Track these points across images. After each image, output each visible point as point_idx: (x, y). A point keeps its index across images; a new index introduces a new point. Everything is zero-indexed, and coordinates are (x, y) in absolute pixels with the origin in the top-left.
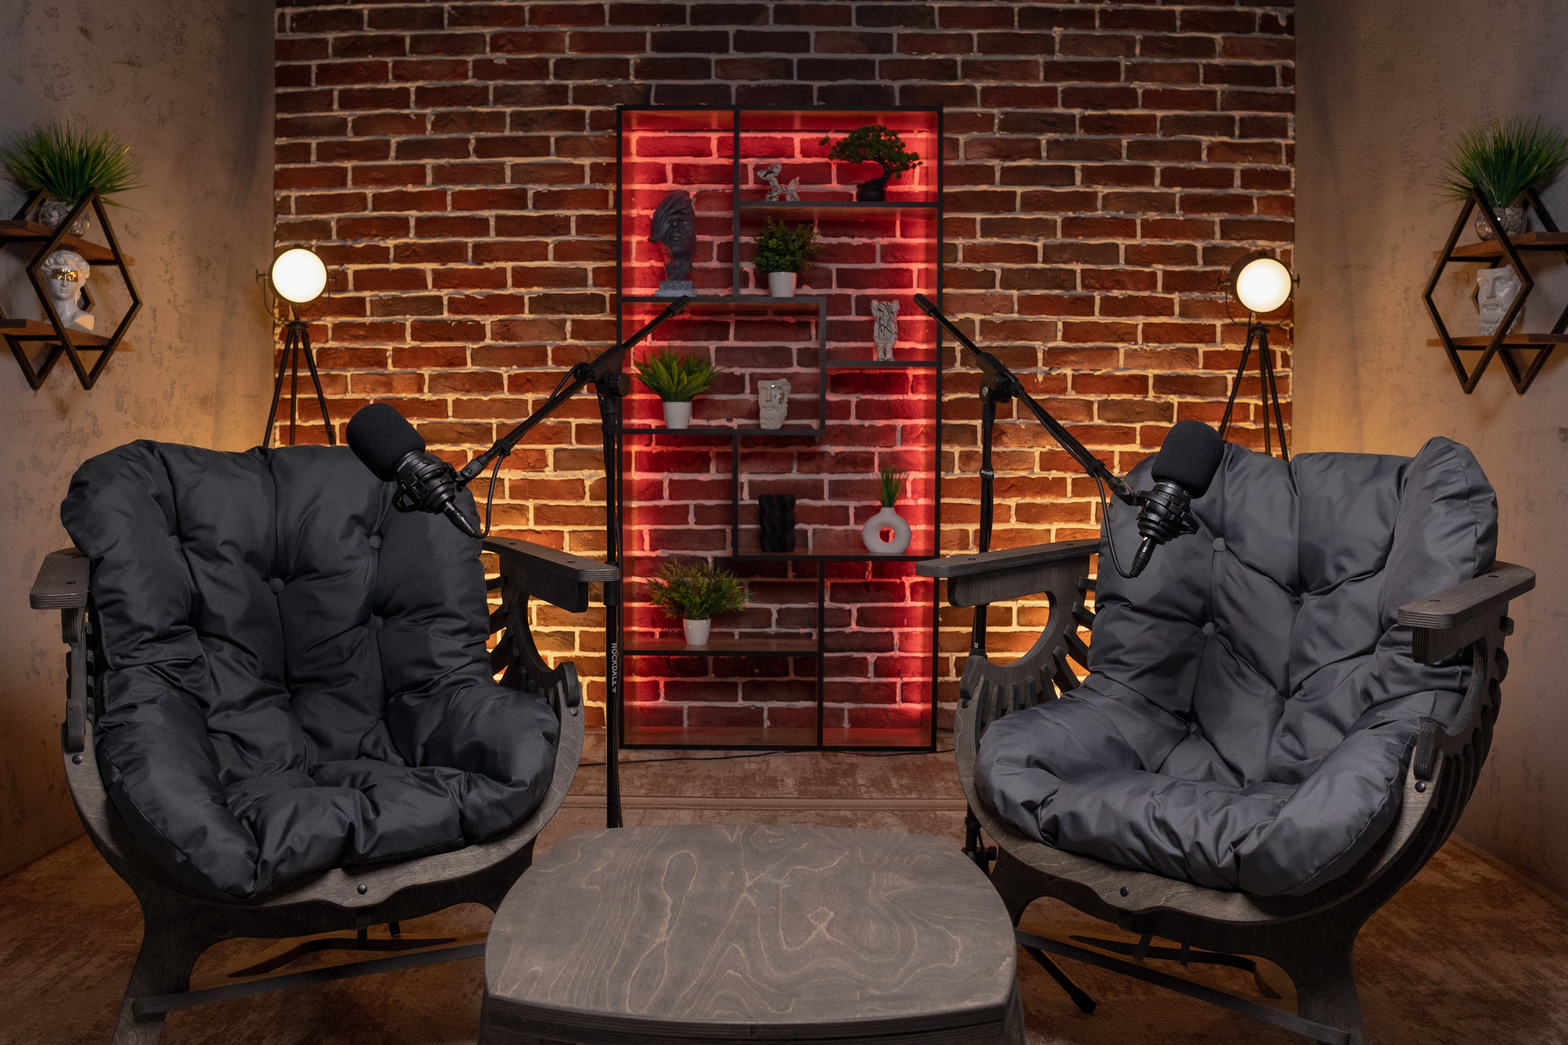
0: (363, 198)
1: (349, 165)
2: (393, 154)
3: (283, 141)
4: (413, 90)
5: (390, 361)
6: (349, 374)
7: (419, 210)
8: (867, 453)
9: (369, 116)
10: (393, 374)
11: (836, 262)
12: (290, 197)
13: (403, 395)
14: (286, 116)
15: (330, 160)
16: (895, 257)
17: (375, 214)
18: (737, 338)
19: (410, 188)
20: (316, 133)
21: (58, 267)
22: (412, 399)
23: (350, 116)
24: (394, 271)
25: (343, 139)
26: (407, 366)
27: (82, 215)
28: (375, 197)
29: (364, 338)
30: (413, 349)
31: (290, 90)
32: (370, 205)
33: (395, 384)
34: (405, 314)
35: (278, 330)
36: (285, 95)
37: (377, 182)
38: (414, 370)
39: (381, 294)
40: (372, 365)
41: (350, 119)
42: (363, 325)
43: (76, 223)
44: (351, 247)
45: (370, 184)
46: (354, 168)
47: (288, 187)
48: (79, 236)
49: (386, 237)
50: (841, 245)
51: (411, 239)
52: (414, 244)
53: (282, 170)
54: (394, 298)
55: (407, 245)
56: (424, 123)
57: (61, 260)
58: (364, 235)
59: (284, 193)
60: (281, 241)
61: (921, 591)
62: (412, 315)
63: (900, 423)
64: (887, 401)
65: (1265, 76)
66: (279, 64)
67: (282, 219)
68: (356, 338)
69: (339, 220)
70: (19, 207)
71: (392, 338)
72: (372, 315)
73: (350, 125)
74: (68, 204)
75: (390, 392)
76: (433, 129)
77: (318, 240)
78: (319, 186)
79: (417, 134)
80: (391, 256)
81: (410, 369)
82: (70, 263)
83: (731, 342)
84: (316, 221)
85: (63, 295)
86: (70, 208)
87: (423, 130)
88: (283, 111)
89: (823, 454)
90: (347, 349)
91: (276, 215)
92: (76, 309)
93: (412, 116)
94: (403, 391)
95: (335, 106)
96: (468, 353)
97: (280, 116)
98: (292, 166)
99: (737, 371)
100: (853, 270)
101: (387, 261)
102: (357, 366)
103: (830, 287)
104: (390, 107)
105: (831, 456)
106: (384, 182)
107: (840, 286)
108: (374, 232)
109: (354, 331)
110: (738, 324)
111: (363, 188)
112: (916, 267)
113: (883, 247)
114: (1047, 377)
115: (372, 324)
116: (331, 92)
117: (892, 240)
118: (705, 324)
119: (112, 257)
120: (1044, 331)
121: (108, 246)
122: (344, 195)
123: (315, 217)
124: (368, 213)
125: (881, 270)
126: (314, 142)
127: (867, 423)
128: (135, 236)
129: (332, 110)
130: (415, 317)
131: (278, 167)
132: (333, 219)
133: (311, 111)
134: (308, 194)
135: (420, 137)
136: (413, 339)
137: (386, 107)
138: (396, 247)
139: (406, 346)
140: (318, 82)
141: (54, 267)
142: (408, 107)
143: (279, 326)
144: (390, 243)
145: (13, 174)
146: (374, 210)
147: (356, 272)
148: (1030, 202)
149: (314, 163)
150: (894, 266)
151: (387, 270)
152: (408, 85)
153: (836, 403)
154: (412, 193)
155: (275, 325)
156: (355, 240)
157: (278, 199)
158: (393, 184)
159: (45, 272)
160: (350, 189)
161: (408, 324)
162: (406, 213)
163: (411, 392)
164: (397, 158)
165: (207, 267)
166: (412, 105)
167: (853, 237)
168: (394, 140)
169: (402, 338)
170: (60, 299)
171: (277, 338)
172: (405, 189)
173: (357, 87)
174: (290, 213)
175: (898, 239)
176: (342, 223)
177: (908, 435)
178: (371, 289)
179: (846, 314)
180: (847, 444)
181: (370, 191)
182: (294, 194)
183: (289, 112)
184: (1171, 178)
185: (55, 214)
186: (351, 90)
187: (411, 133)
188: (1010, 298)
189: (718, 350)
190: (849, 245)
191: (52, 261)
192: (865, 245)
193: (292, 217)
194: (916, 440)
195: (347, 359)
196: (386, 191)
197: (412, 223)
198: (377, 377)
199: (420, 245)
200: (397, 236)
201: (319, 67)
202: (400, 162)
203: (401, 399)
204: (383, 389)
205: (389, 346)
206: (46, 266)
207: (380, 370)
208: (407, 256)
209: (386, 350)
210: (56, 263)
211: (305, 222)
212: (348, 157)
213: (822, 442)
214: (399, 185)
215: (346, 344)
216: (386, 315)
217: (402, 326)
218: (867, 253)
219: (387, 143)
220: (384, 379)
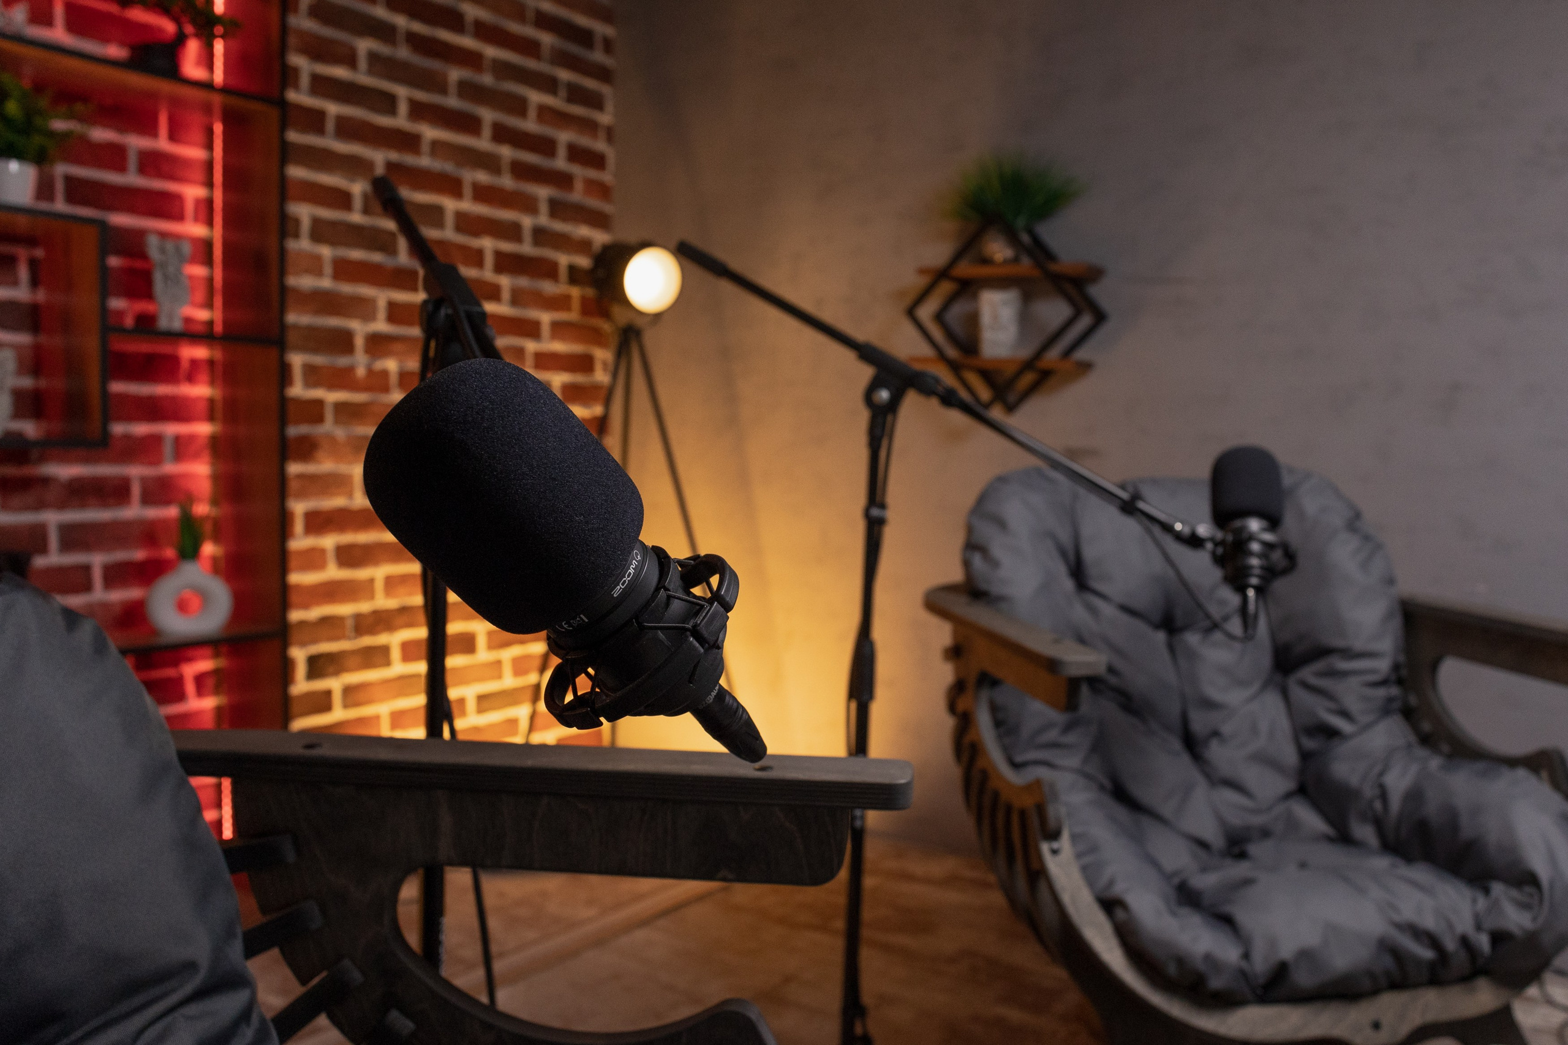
8: (121, 476)
16: (157, 171)
61: (210, 682)
63: (171, 429)
65: (585, 38)
89: (46, 481)
105: (59, 483)
112: (192, 193)
113: (140, 152)
114: (370, 372)
117: (154, 144)
120: (362, 308)
125: (136, 187)
148: (347, 129)
150: (156, 184)
175: (162, 143)
177: (183, 448)
184: (501, 134)
188: (318, 258)
192: (113, 143)
194: (196, 456)
213: (43, 459)
218: (114, 157)
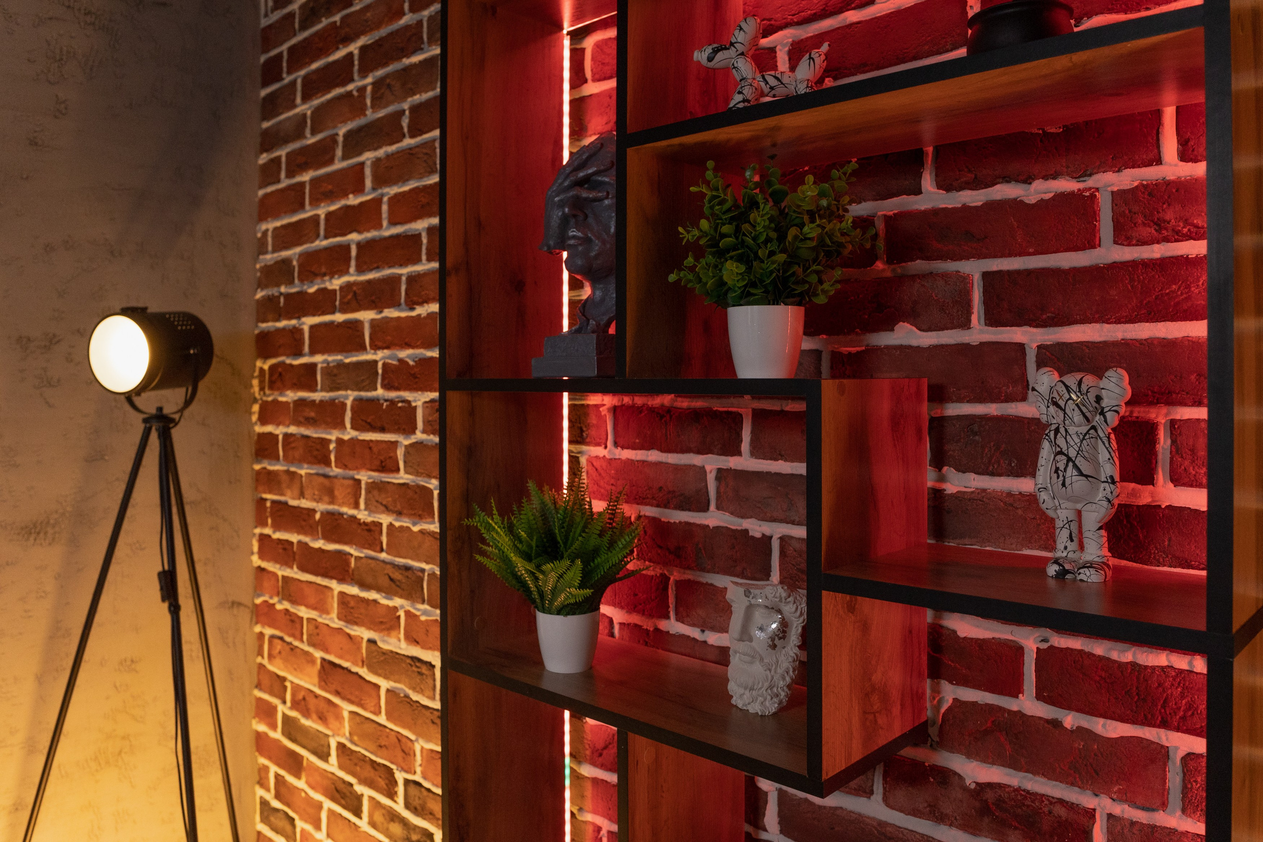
0: (318, 221)
1: (307, 177)
2: (339, 153)
3: (264, 158)
4: (356, 54)
5: (333, 458)
6: (304, 473)
7: (359, 232)
8: (1071, 807)
9: (323, 105)
10: (336, 477)
11: (980, 256)
12: (267, 232)
13: (343, 509)
14: (268, 124)
15: (295, 173)
16: (1160, 224)
17: (326, 243)
18: (757, 451)
19: (352, 200)
20: (286, 140)
22: (351, 516)
23: (309, 109)
24: (340, 325)
25: (303, 142)
26: (347, 467)
28: (326, 219)
29: (315, 422)
32: (322, 230)
33: (337, 492)
34: (347, 388)
35: (257, 408)
37: (328, 196)
38: (352, 473)
39: (330, 359)
40: (319, 462)
41: (309, 114)
42: (314, 403)
44: (307, 293)
45: (323, 200)
46: (311, 182)
49: (332, 274)
50: (992, 206)
52: (355, 283)
53: (263, 196)
54: (338, 365)
58: (316, 275)
59: (263, 226)
60: (262, 289)
62: (352, 389)
64: (1133, 665)
66: (263, 59)
67: (262, 260)
68: (309, 421)
69: (299, 257)
71: (335, 424)
72: (322, 389)
73: (308, 122)
75: (333, 502)
76: (371, 105)
77: (286, 284)
78: (287, 212)
79: (359, 117)
80: (338, 303)
81: (349, 472)
83: (745, 462)
84: (283, 261)
87: (364, 110)
89: (945, 776)
90: (302, 437)
91: (258, 255)
93: (356, 93)
94: (343, 504)
95: (299, 99)
96: (400, 453)
97: (263, 125)
98: (269, 190)
99: (756, 528)
100: (1028, 273)
101: (334, 310)
103: (965, 324)
104: (338, 86)
105: (965, 789)
106: (334, 195)
107: (993, 319)
108: (324, 269)
109: (307, 412)
110: (759, 416)
111: (317, 207)
113: (1119, 197)
115: (322, 403)
116: (296, 81)
117: (1150, 173)
118: (696, 415)
122: (303, 220)
123: (283, 254)
124: (321, 243)
125: (1116, 266)
126: (283, 154)
127: (1070, 720)
129: (296, 106)
130: (354, 394)
131: (261, 193)
132: (295, 255)
133: (283, 112)
134: (281, 223)
135: (361, 121)
136: (352, 426)
138: (341, 289)
139: (346, 437)
140: (288, 72)
142: (352, 80)
143: (257, 401)
144: (337, 283)
146: (325, 237)
147: (312, 327)
149: (284, 181)
150: (1157, 251)
151: (334, 323)
153: (981, 644)
156: (311, 283)
157: (260, 235)
160: (307, 212)
161: (348, 404)
162: (349, 237)
163: (350, 505)
164: (343, 157)
166: (356, 76)
167: (1028, 180)
168: (341, 133)
169: (344, 424)
171: (256, 418)
172: (348, 203)
173: (315, 66)
174: (268, 251)
175: (1171, 167)
176: (302, 260)
178: (322, 352)
179: (1009, 399)
180: (1013, 764)
181: (322, 212)
182: (271, 226)
186: (310, 73)
187: (355, 118)
189: (721, 474)
190: (1016, 204)
192: (1062, 198)
193: (269, 257)
195: (303, 451)
196: (335, 207)
197: (353, 252)
198: (323, 479)
199: (359, 284)
200: (341, 272)
201: (289, 51)
202: (345, 164)
203: (342, 515)
204: (327, 498)
205: (333, 436)
207: (326, 470)
208: (350, 302)
209: (330, 442)
211: (277, 263)
212: (307, 167)
213: (944, 742)
214: (343, 198)
215: (301, 430)
216: (332, 390)
217: (344, 407)
218: (1071, 221)
219: (336, 139)
220: (328, 482)
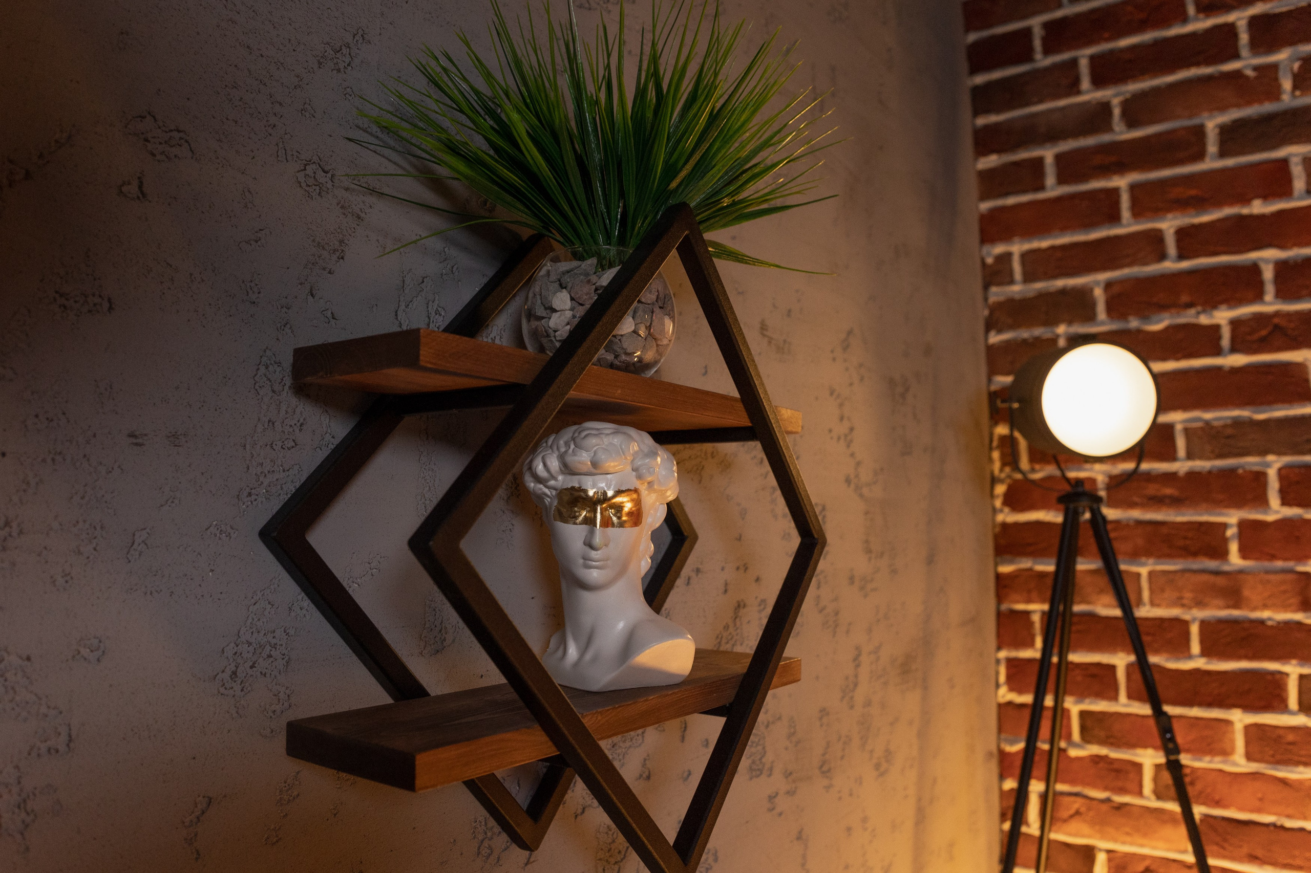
0: (1157, 238)
1: (1121, 182)
2: (1212, 148)
3: (991, 161)
4: (1242, 25)
5: (1234, 547)
6: (1144, 571)
7: (1281, 247)
9: (1156, 90)
10: (1241, 572)
12: (1008, 256)
13: (1265, 614)
14: (994, 118)
15: (1084, 178)
17: (1185, 265)
19: (1258, 207)
20: (1052, 137)
21: (574, 482)
22: (1287, 624)
23: (1116, 95)
24: (1235, 371)
25: (1106, 138)
26: (1273, 557)
27: (648, 295)
28: (1182, 234)
29: (1176, 502)
30: (1284, 523)
31: (996, 75)
32: (1172, 249)
33: (1246, 593)
34: (1264, 452)
35: (1000, 489)
36: (989, 85)
37: (1182, 204)
38: (1290, 564)
39: (1208, 416)
40: (1195, 554)
41: (1116, 102)
42: (1170, 477)
43: (627, 326)
44: (1139, 331)
45: (1169, 210)
46: (1133, 188)
47: (1006, 235)
48: (641, 367)
49: (1212, 304)
51: (1270, 305)
52: (1277, 314)
53: (994, 211)
54: (1237, 423)
55: (1260, 318)
56: (1276, 79)
57: (583, 458)
58: (1163, 307)
59: (999, 249)
60: (1000, 331)
62: (1279, 453)
66: (972, 37)
67: (997, 293)
68: (1157, 501)
69: (1108, 285)
70: (467, 292)
71: (1238, 502)
72: (1190, 456)
73: (1117, 112)
74: (603, 266)
75: (1236, 606)
76: (1295, 87)
77: (1070, 323)
78: (1065, 229)
79: (1260, 102)
80: (1226, 342)
81: (1279, 564)
82: (611, 464)
84: (1063, 292)
85: (594, 575)
86: (607, 277)
87: (1274, 93)
88: (987, 111)
90: (1139, 523)
91: (986, 287)
92: (637, 608)
93: (1250, 73)
94: (1265, 607)
95: (1085, 84)
97: (981, 121)
98: (1011, 201)
101: (1217, 351)
102: (1161, 556)
104: (1198, 64)
106: (1200, 203)
108: (1185, 298)
109: (1152, 489)
111: (1153, 219)
115: (1192, 475)
116: (1074, 62)
119: (742, 419)
121: (726, 386)
122: (1117, 238)
123: (1060, 283)
124: (1170, 265)
126: (1048, 154)
128: (782, 349)
129: (1079, 92)
130: (1287, 459)
131: (985, 206)
132: (1097, 283)
133: (1041, 101)
134: (1045, 244)
135: (1268, 107)
136: (1285, 502)
137: (1188, 65)
138: (1235, 324)
139: (1270, 518)
140: (1047, 51)
141: (562, 481)
142: (1236, 56)
143: (1001, 481)
144: (1222, 316)
145: (437, 184)
146: (1181, 257)
149: (1053, 189)
151: (1219, 369)
152: (1231, 18)
154: (1261, 217)
155: (994, 481)
156: (1145, 318)
157: (990, 261)
158: (1219, 204)
159: (540, 497)
160: (1128, 225)
161: (1272, 473)
162: (1253, 255)
163: (1285, 607)
164: (1223, 153)
165: (903, 396)
166: (1245, 52)
168: (1212, 124)
169: (1261, 501)
170: (585, 586)
171: (998, 503)
172: (1245, 211)
173: (1125, 42)
174: (1012, 282)
176: (1116, 289)
178: (1185, 408)
181: (1168, 225)
182: (1017, 248)
183: (998, 111)
185: (562, 300)
186: (1112, 52)
187: (1249, 103)
191: (554, 463)
193: (1017, 289)
195: (1140, 542)
196: (1205, 218)
197: (1268, 274)
198: (1205, 578)
199: (1288, 315)
200: (1233, 301)
201: (1047, 26)
202: (1230, 162)
203: (1262, 622)
204: (1220, 602)
205: (1232, 518)
206: (538, 479)
207: (1212, 564)
208: (1263, 340)
209: (1225, 526)
210: (567, 469)
211: (1043, 296)
212: (1120, 168)
214: (1231, 204)
215: (1136, 514)
216: (1220, 456)
217: (1260, 478)
219: (1199, 132)
220: (1220, 581)
